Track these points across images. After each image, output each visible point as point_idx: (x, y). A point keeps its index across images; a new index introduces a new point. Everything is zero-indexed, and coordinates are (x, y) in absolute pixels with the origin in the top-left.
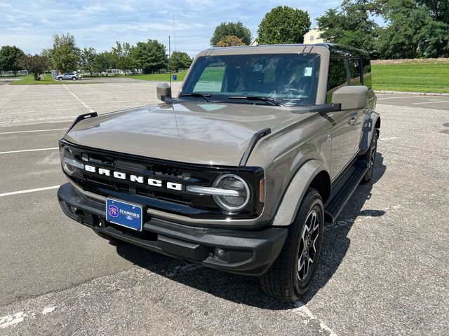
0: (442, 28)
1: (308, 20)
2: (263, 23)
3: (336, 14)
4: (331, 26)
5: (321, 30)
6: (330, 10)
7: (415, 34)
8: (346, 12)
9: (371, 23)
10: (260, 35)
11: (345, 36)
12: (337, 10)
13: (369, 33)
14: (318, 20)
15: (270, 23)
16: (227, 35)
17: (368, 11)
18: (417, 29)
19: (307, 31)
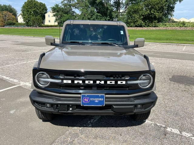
0: (100, 16)
1: (46, 8)
2: (24, 7)
3: (59, 6)
4: (58, 11)
5: (53, 13)
6: (56, 4)
7: (91, 17)
8: (63, 6)
9: (74, 12)
10: (23, 12)
11: (64, 16)
12: (59, 5)
13: (74, 16)
14: (51, 8)
15: (27, 7)
16: (3, 11)
17: (72, 7)
18: (92, 16)
19: (46, 13)
